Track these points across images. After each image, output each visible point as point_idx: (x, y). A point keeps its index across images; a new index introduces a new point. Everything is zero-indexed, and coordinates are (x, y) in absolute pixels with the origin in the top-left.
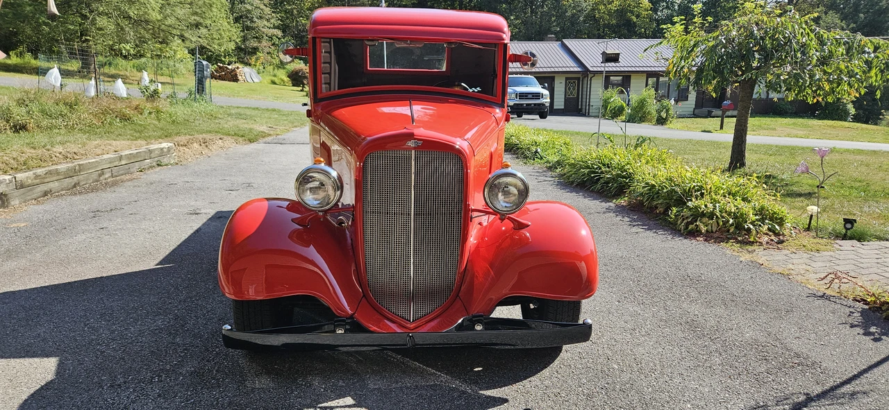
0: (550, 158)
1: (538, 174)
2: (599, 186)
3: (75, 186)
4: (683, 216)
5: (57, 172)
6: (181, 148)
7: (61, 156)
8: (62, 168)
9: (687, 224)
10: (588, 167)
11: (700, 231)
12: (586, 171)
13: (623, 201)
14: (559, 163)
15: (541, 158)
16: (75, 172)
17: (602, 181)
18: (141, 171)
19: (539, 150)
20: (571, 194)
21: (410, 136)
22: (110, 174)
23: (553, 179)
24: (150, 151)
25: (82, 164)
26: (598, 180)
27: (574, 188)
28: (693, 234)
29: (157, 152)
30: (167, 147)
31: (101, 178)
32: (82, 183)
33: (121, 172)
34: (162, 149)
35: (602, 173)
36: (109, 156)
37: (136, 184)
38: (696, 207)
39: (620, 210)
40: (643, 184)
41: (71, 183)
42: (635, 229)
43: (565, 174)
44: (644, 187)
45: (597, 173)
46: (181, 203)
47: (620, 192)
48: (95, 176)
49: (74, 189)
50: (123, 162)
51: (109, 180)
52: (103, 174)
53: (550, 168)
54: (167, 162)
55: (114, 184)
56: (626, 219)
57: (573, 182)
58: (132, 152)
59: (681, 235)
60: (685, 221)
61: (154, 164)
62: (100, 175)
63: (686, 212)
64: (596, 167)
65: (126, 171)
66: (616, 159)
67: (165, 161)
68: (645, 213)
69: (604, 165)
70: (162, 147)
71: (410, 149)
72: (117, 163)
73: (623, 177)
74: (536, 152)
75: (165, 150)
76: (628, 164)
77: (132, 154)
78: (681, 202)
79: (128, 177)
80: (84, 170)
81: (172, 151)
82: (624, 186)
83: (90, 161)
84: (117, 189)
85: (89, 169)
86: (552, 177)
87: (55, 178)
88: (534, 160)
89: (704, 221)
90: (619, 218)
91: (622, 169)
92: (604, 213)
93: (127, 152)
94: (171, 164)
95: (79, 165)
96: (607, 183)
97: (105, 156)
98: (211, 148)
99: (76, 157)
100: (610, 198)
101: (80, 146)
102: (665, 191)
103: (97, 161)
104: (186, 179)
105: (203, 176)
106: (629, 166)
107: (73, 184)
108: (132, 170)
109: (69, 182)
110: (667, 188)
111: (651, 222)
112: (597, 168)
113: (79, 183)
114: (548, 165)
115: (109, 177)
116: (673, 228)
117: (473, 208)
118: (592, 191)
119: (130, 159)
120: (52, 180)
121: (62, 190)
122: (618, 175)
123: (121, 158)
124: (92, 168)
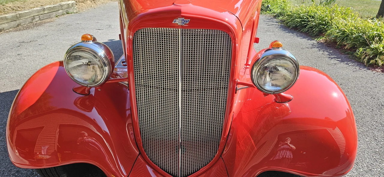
0: (275, 10)
1: (268, 20)
2: (305, 30)
3: (18, 26)
4: (366, 53)
5: (6, 18)
6: (81, 3)
7: (10, 9)
8: (9, 16)
9: (369, 59)
10: (300, 18)
11: (378, 65)
12: (299, 20)
13: (322, 40)
14: (281, 14)
15: (270, 11)
16: (17, 18)
17: (308, 27)
18: (57, 17)
19: (269, 6)
20: (289, 34)
21: (177, 13)
22: (39, 19)
23: (277, 23)
24: (62, 6)
25: (21, 14)
26: (306, 26)
27: (290, 29)
28: (374, 66)
29: (65, 6)
30: (71, 3)
31: (34, 21)
32: (22, 24)
33: (45, 18)
34: (68, 4)
35: (309, 21)
36: (38, 8)
37: (51, 24)
38: (376, 48)
39: (321, 46)
40: (338, 31)
41: (16, 24)
42: (333, 61)
43: (284, 21)
44: (338, 33)
45: (306, 21)
46: (70, 38)
47: (320, 33)
48: (29, 20)
49: (18, 28)
50: (46, 12)
51: (38, 22)
52: (34, 19)
53: (275, 17)
54: (72, 12)
55: (40, 24)
56: (326, 53)
57: (289, 27)
58: (50, 6)
59: (365, 66)
60: (367, 57)
61: (65, 13)
62: (32, 20)
63: (368, 51)
64: (305, 17)
65: (48, 17)
66: (319, 13)
67: (71, 11)
68: (337, 48)
69: (310, 17)
70: (68, 3)
71: (177, 26)
72: (42, 13)
73: (323, 25)
74: (268, 7)
75: (70, 5)
76: (326, 16)
77: (51, 7)
78: (365, 44)
79: (49, 20)
80: (23, 17)
81: (75, 5)
82: (322, 30)
83: (26, 12)
84: (40, 28)
85: (25, 16)
86: (277, 22)
87: (5, 22)
88: (266, 11)
89: (382, 58)
90: (321, 52)
91: (322, 19)
92: (311, 48)
93: (48, 6)
94: (74, 13)
95: (19, 14)
96: (311, 27)
97: (35, 9)
98: (97, 3)
99: (19, 9)
100: (313, 37)
101: (22, 3)
102: (354, 36)
103: (29, 12)
104: (78, 22)
105: (88, 20)
106: (327, 18)
107: (17, 25)
108: (52, 16)
109: (13, 24)
110: (355, 34)
111: (342, 56)
112: (306, 19)
113: (20, 24)
114: (274, 15)
115: (38, 20)
116: (359, 62)
117: (239, 81)
118: (302, 32)
119: (50, 10)
120: (3, 23)
121: (11, 28)
122: (320, 24)
123: (44, 10)
124: (27, 16)
